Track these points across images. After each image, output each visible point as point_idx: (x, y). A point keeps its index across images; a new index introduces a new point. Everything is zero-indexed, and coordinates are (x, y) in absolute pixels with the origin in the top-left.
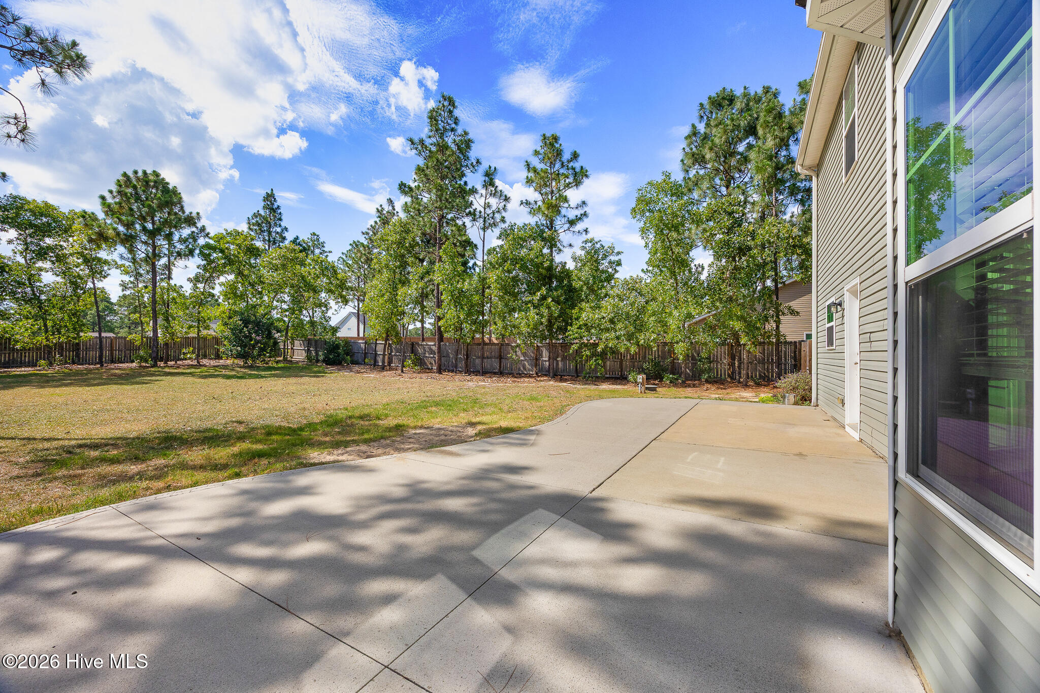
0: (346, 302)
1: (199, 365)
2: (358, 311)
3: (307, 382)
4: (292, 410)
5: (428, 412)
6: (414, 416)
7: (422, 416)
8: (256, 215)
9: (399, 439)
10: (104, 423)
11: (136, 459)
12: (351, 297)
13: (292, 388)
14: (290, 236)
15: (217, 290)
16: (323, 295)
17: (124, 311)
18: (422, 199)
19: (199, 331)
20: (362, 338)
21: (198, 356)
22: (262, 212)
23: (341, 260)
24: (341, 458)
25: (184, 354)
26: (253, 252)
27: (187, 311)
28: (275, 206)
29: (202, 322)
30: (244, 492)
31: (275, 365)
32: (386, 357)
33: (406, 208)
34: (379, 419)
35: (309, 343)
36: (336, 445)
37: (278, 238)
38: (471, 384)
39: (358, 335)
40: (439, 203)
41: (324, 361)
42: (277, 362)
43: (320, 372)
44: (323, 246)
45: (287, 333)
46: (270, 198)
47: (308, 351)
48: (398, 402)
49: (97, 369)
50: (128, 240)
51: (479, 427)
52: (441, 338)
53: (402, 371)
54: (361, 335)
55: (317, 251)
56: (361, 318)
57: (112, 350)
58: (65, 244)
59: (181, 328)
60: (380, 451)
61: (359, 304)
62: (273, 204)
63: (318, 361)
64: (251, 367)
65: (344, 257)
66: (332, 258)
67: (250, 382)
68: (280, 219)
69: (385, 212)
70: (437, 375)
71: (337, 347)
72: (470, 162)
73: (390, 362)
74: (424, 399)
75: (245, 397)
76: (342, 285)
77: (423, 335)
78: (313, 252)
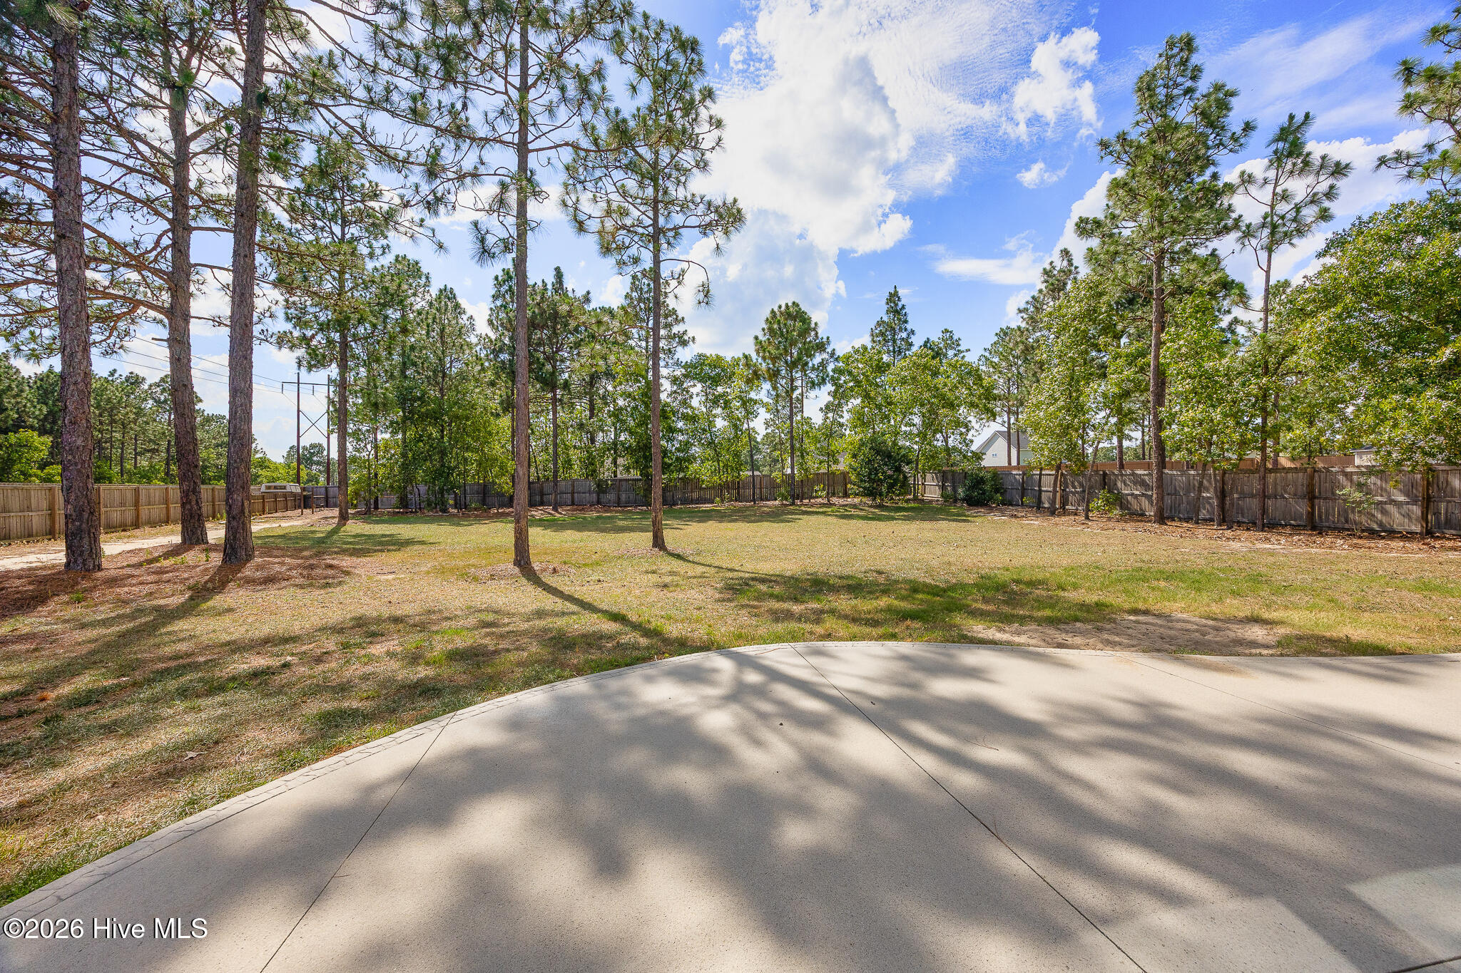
0: (994, 416)
1: (830, 505)
2: (1009, 428)
3: (945, 529)
4: (935, 563)
5: (1153, 589)
6: (1126, 591)
7: (1143, 594)
8: (879, 324)
9: (1108, 627)
10: (765, 559)
11: (796, 600)
12: (998, 409)
13: (928, 535)
14: (917, 341)
15: (846, 417)
16: (962, 410)
17: (766, 449)
18: (1120, 233)
19: (829, 466)
20: (1015, 468)
21: (828, 493)
22: (886, 319)
23: (983, 359)
24: (1017, 639)
25: (816, 491)
26: (881, 368)
27: (818, 445)
28: (900, 306)
29: (832, 456)
30: (904, 658)
31: (905, 505)
32: (1058, 495)
33: (1091, 256)
34: (1064, 590)
35: (945, 477)
36: (1007, 619)
37: (904, 346)
38: (1235, 545)
39: (1010, 463)
40: (1157, 230)
41: (963, 500)
42: (908, 501)
43: (959, 515)
44: (958, 345)
45: (917, 464)
46: (893, 297)
47: (943, 488)
48: (1088, 566)
49: (752, 506)
50: (774, 375)
51: (1281, 631)
52: (1162, 464)
53: (1087, 518)
54: (1014, 463)
55: (951, 353)
56: (1014, 438)
57: (761, 488)
58: (728, 390)
59: (815, 464)
60: (1078, 640)
61: (1009, 419)
62: (896, 305)
63: (956, 501)
64: (880, 507)
65: (987, 354)
66: (972, 358)
67: (881, 524)
68: (906, 322)
69: (1055, 272)
70: (1156, 526)
71: (981, 481)
72: (1229, 134)
73: (1065, 502)
74: (1139, 565)
75: (879, 543)
76: (989, 395)
77: (1121, 459)
78: (945, 355)
